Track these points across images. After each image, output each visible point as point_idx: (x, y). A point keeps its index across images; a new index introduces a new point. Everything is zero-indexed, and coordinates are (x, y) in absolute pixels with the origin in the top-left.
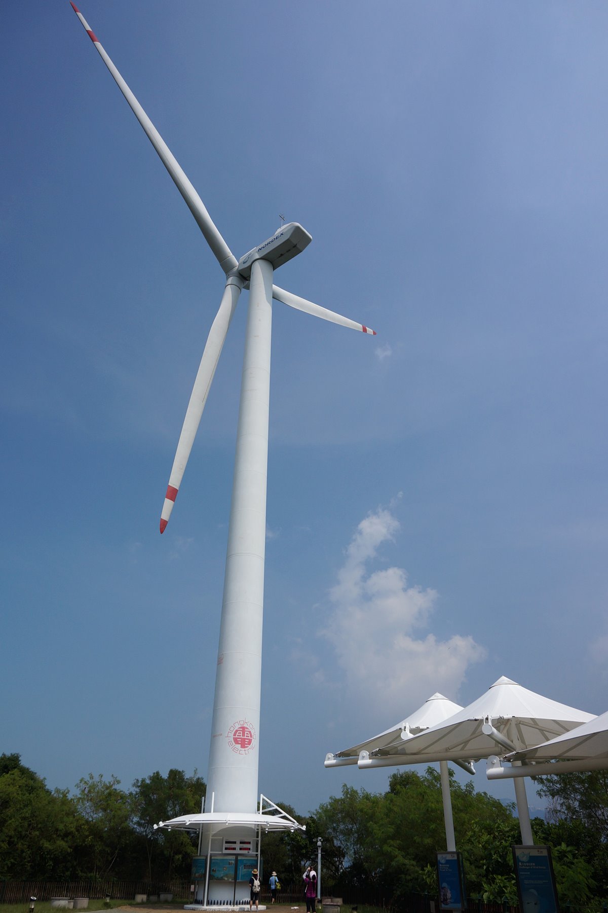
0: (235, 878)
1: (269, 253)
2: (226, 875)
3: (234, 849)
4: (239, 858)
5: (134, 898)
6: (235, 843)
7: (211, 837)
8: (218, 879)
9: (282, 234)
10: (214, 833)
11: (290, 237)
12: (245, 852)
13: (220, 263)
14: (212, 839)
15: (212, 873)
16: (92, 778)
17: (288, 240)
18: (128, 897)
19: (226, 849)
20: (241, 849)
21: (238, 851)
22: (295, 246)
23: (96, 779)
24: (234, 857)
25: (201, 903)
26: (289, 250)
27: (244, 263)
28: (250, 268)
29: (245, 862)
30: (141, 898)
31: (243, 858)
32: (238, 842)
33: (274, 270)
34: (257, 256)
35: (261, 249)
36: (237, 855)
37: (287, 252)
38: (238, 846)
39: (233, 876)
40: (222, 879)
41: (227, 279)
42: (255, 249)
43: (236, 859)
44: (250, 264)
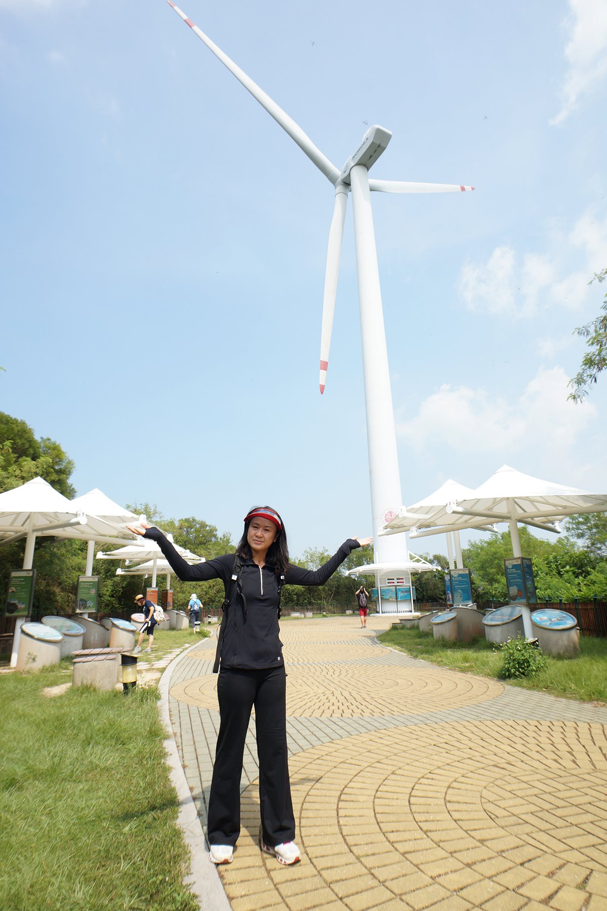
0: (397, 598)
1: (361, 158)
2: (391, 597)
3: (394, 583)
4: (398, 587)
5: (345, 613)
6: (394, 579)
7: (379, 577)
8: (386, 599)
9: (367, 139)
10: (381, 574)
11: (374, 138)
12: (401, 584)
13: (327, 177)
14: (380, 579)
15: (383, 597)
16: (311, 549)
17: (373, 143)
18: (342, 612)
19: (388, 583)
20: (398, 583)
21: (396, 584)
22: (379, 146)
23: (314, 550)
24: (394, 587)
25: (378, 612)
26: (376, 151)
27: (345, 172)
28: (349, 175)
29: (401, 590)
30: (348, 612)
31: (400, 587)
32: (395, 579)
33: (368, 171)
34: (353, 164)
35: (354, 157)
36: (396, 586)
37: (374, 152)
38: (396, 581)
39: (395, 598)
40: (388, 599)
41: (335, 189)
42: (351, 157)
43: (396, 588)
44: (349, 172)
